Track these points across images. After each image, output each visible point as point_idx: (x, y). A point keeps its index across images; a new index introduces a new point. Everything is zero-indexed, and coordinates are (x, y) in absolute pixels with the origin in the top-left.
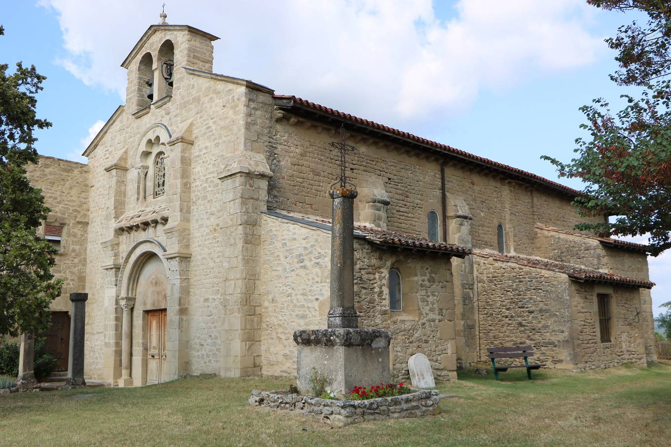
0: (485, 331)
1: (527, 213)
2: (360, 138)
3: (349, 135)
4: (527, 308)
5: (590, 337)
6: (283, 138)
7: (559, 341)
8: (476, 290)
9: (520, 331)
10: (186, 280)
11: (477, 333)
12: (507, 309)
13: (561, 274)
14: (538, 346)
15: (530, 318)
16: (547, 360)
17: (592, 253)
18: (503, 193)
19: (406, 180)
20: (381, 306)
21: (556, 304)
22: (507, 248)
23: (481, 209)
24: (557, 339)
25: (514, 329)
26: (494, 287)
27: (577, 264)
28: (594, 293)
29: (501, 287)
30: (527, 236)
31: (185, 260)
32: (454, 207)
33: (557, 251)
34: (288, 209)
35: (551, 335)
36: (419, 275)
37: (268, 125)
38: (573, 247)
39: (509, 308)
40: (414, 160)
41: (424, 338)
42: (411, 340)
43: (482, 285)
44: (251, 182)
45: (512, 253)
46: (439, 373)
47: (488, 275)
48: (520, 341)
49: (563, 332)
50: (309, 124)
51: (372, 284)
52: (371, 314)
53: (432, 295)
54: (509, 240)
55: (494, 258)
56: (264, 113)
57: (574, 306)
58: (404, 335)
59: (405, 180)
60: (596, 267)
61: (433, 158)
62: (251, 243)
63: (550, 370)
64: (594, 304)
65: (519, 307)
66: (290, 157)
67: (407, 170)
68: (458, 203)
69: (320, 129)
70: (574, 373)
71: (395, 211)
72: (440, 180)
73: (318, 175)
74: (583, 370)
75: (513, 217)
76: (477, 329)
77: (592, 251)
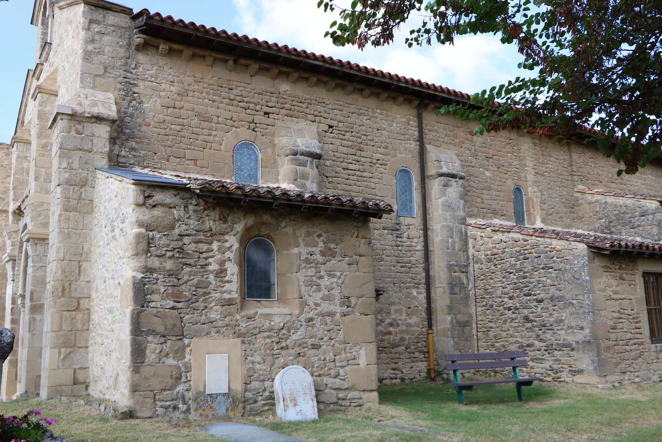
0: (485, 330)
1: (563, 173)
2: (277, 71)
3: (258, 67)
4: (535, 295)
5: (629, 336)
6: (148, 72)
7: (577, 342)
8: (473, 273)
9: (526, 329)
10: (43, 269)
11: (474, 332)
12: (511, 298)
13: (577, 243)
14: (549, 349)
15: (539, 310)
16: (561, 369)
17: (650, 219)
18: (522, 147)
19: (360, 128)
20: (222, 293)
21: (572, 288)
22: (529, 219)
23: (486, 167)
24: (574, 339)
25: (519, 326)
26: (494, 268)
27: (632, 236)
28: (636, 271)
29: (502, 267)
30: (563, 203)
31: (42, 242)
32: (435, 163)
33: (603, 221)
34: (155, 166)
35: (567, 334)
36: (302, 245)
37: (122, 55)
38: (624, 213)
39: (513, 296)
40: (372, 102)
41: (310, 341)
42: (284, 344)
43: (479, 266)
44: (79, 127)
45: (539, 224)
46: (341, 395)
47: (486, 252)
48: (527, 342)
49: (582, 328)
50: (188, 52)
51: (206, 259)
52: (201, 305)
53: (329, 275)
54: (534, 208)
55: (492, 228)
56: (117, 39)
57: (600, 291)
58: (269, 337)
59: (356, 128)
60: (657, 238)
61: (402, 99)
62: (75, 210)
63: (565, 385)
64: (638, 287)
65: (525, 295)
66: (160, 97)
67: (360, 115)
68: (443, 157)
69: (209, 60)
70: (599, 391)
71: (341, 169)
72: (417, 129)
73: (209, 120)
74: (617, 384)
75: (540, 178)
76: (474, 326)
77: (650, 217)
